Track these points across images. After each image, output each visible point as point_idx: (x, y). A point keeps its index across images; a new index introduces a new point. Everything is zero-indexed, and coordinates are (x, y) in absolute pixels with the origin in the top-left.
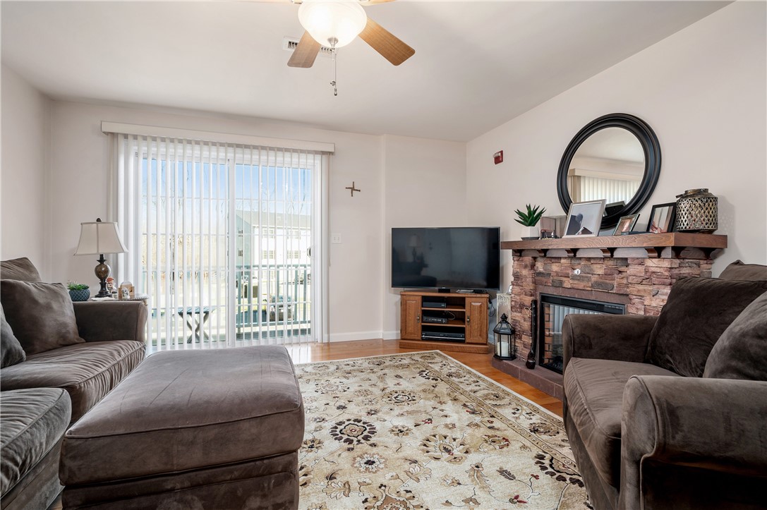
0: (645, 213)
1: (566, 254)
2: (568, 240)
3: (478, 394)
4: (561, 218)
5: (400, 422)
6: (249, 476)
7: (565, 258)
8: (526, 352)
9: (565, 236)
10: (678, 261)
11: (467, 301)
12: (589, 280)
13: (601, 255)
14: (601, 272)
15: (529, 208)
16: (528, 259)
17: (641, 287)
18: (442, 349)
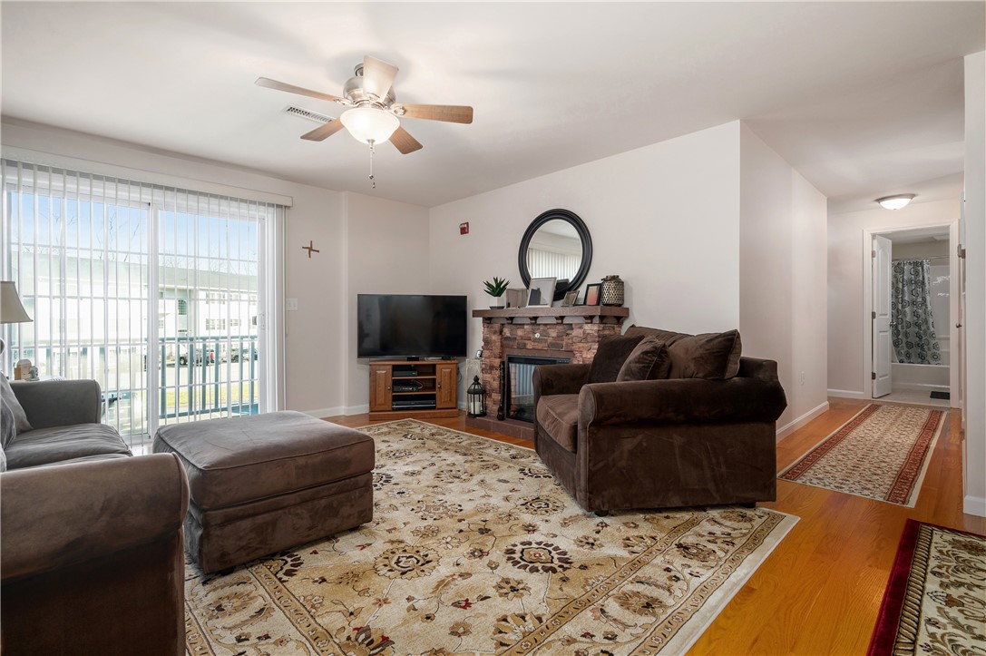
0: (582, 290)
1: (529, 321)
2: (530, 310)
3: (463, 444)
4: (522, 290)
5: (410, 469)
6: (340, 492)
7: (527, 324)
8: (496, 408)
9: (528, 306)
10: (602, 326)
11: (438, 367)
12: (546, 341)
13: (555, 321)
14: (554, 335)
15: (496, 280)
16: (497, 326)
17: (581, 345)
18: (414, 416)
